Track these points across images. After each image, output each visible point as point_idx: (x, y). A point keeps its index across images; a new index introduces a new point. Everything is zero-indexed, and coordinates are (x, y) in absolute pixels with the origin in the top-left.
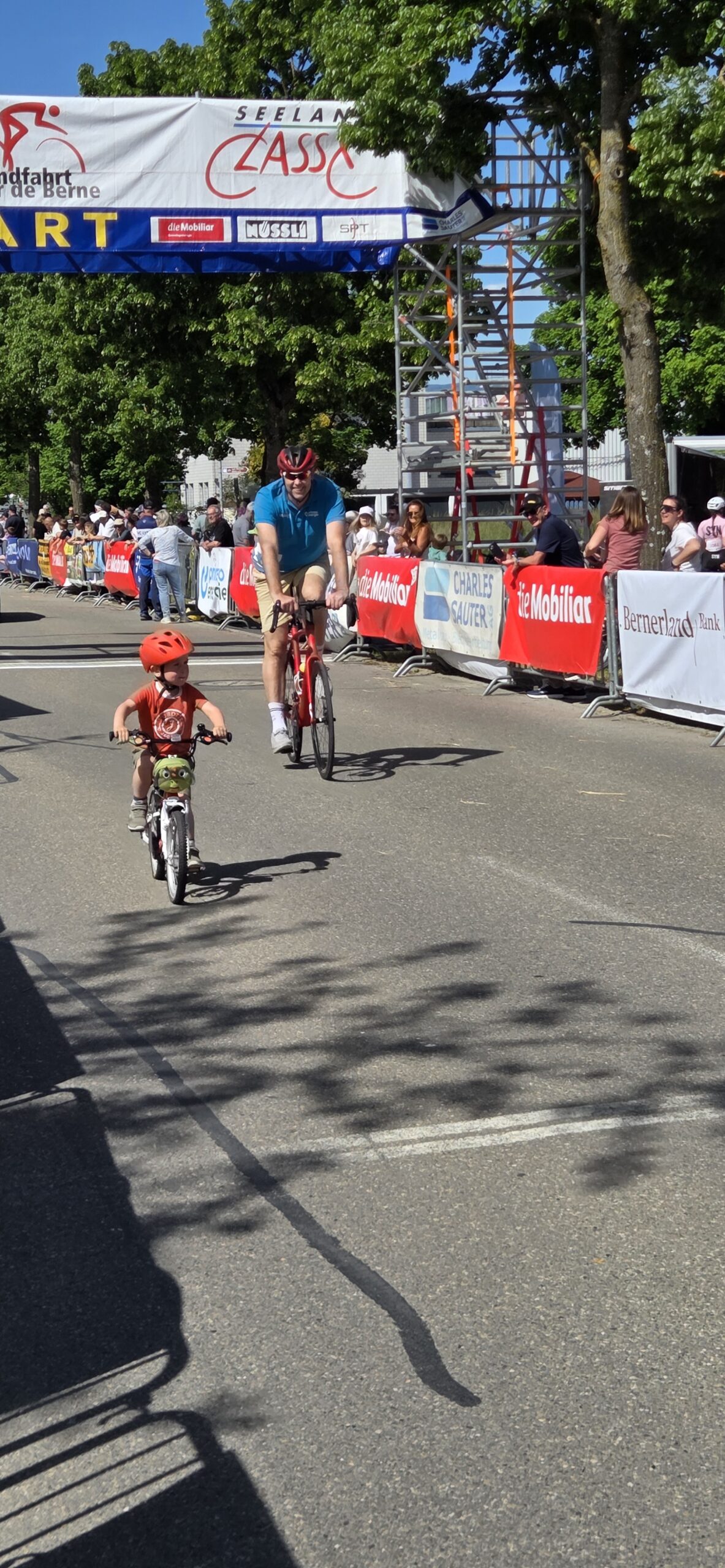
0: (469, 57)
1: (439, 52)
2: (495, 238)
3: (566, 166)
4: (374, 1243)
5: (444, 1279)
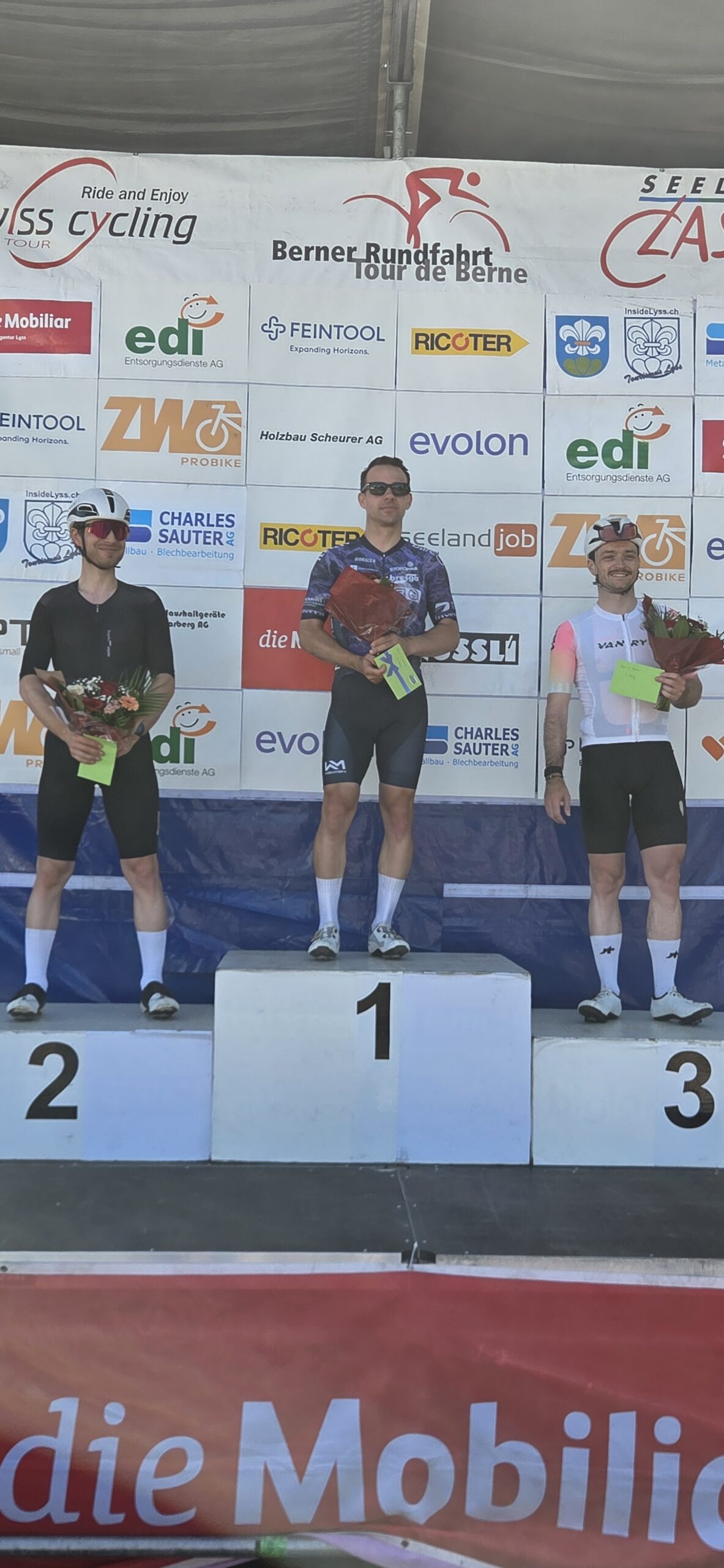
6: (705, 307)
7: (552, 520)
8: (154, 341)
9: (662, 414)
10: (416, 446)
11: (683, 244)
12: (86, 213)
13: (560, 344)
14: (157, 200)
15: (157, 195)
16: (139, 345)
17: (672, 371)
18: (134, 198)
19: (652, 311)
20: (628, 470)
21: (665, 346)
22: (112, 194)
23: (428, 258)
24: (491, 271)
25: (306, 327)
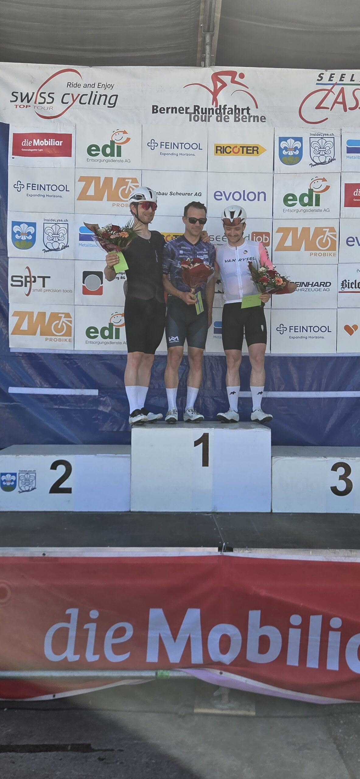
6: (346, 132)
7: (277, 230)
8: (99, 151)
9: (326, 181)
10: (217, 197)
11: (336, 104)
12: (69, 94)
13: (281, 150)
14: (100, 88)
15: (100, 85)
16: (93, 153)
17: (331, 161)
18: (90, 87)
19: (322, 135)
20: (311, 207)
21: (328, 150)
22: (80, 85)
23: (222, 112)
24: (250, 117)
25: (167, 144)
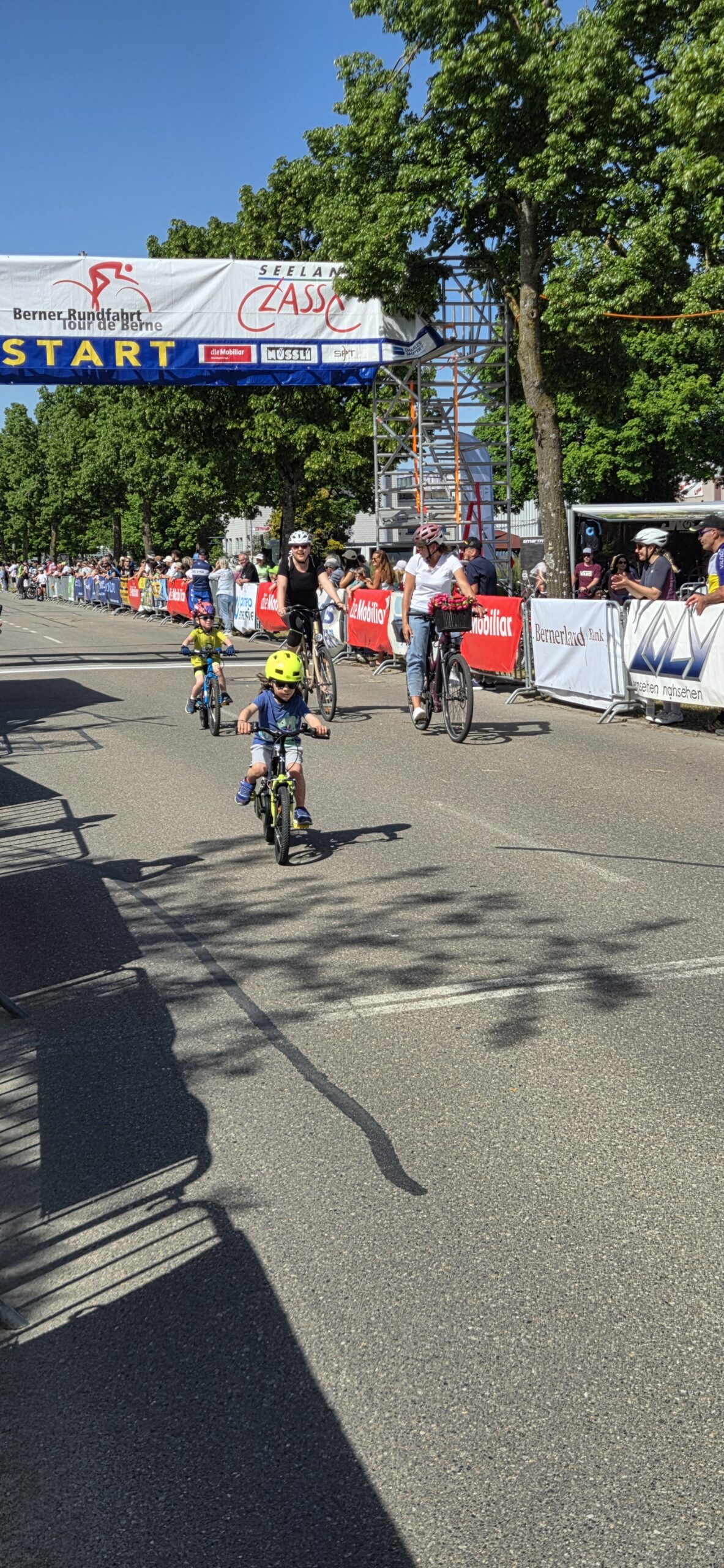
0: (426, 230)
1: (404, 227)
2: (445, 361)
3: (495, 310)
4: (351, 1078)
5: (402, 1103)
